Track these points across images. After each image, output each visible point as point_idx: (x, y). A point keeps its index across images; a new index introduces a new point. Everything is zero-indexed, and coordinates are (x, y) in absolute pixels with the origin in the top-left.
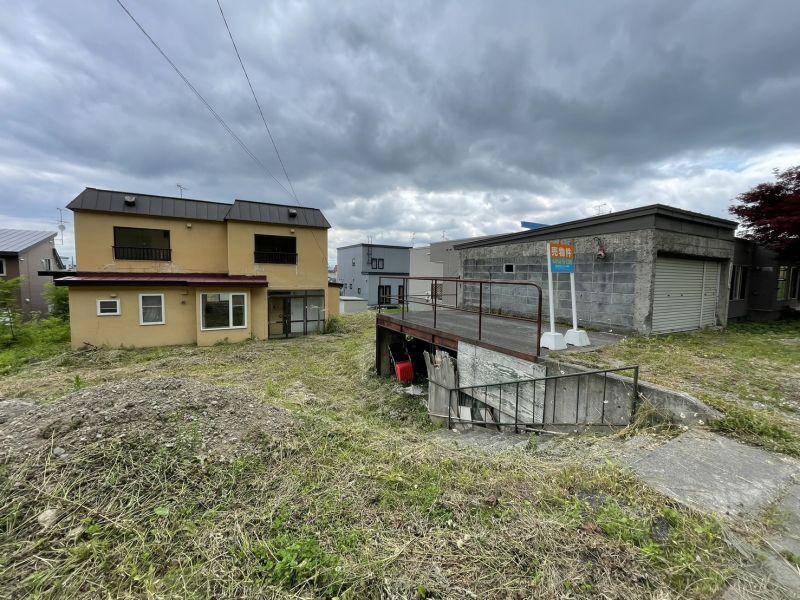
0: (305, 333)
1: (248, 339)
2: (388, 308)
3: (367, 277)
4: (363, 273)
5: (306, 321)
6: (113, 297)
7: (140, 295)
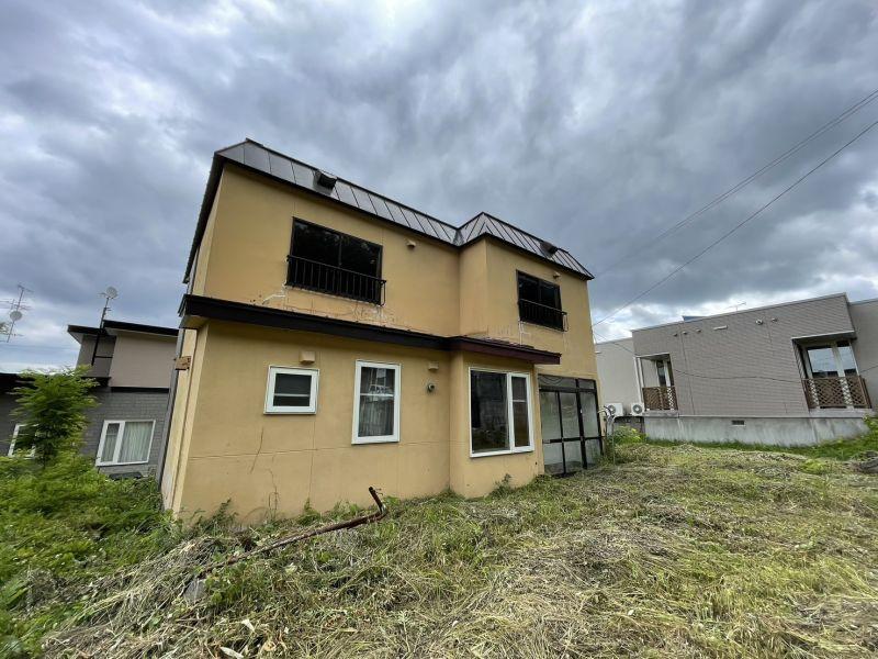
5: (583, 439)
6: (307, 364)
7: (359, 365)
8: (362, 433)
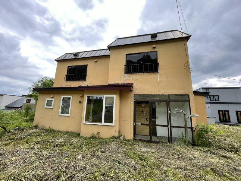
0: (170, 139)
1: (114, 137)
2: (230, 125)
3: (209, 105)
4: (207, 103)
5: (170, 127)
6: (52, 98)
7: (62, 97)
8: (62, 113)
